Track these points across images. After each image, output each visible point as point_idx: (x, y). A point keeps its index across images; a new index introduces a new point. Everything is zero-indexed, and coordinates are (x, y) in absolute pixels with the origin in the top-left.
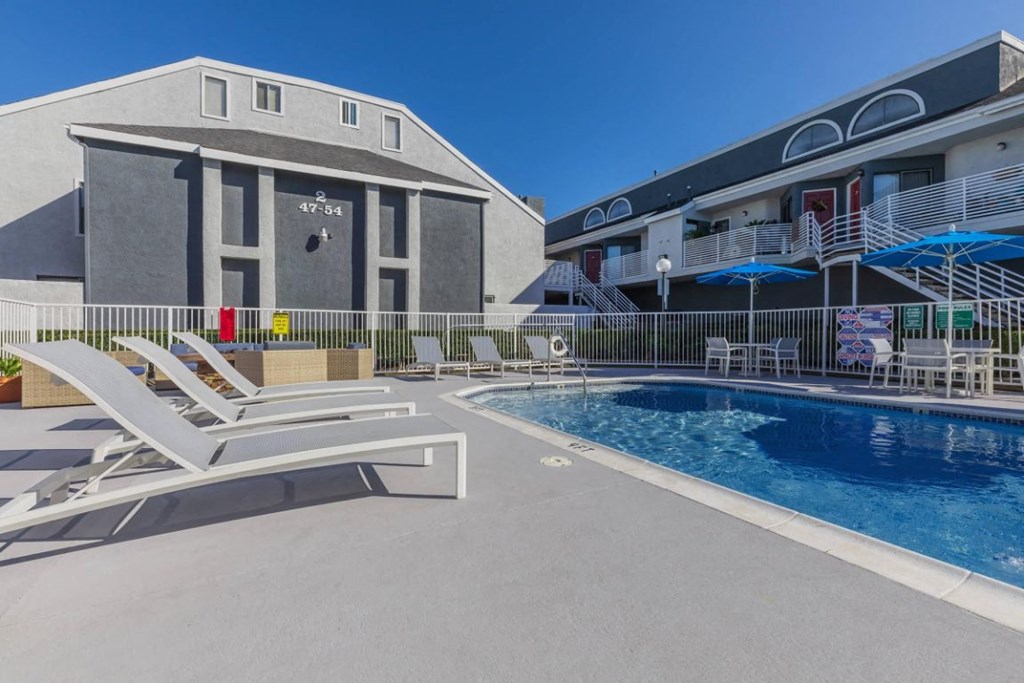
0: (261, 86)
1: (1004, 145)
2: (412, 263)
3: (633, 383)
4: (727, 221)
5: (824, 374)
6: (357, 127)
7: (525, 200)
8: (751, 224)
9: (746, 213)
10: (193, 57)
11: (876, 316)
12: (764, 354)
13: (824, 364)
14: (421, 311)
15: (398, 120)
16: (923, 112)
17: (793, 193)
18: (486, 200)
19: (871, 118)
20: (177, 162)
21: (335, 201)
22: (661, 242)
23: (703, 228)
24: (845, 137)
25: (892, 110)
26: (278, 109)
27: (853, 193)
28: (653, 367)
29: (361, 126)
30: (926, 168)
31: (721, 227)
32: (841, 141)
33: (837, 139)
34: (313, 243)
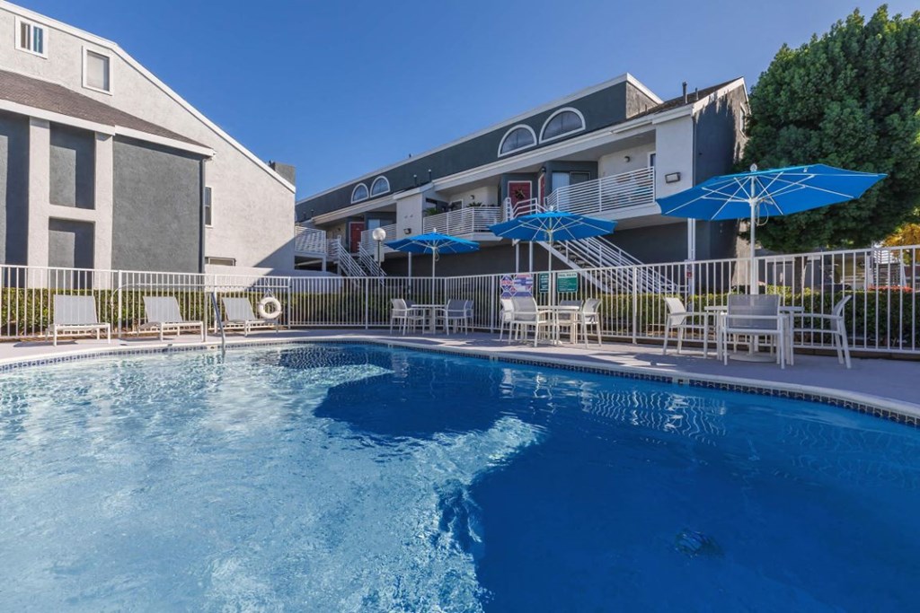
1: (628, 158)
3: (305, 342)
4: (460, 203)
5: (492, 331)
6: (44, 55)
7: (272, 166)
8: (471, 205)
11: (523, 282)
12: (439, 315)
13: (492, 323)
14: (112, 269)
15: (108, 58)
16: (584, 128)
17: (503, 181)
18: (208, 157)
19: (554, 128)
22: (406, 217)
23: (440, 206)
24: (538, 141)
25: (566, 124)
27: (542, 185)
28: (364, 328)
29: (49, 56)
31: (455, 206)
32: (535, 144)
33: (533, 142)
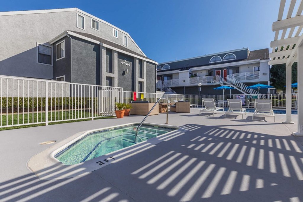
0: (93, 21)
2: (144, 80)
6: (117, 38)
9: (201, 72)
10: (75, 8)
14: (146, 92)
16: (236, 59)
17: (214, 70)
19: (227, 58)
20: (93, 46)
21: (128, 62)
22: (183, 77)
24: (222, 61)
25: (230, 57)
26: (98, 28)
27: (224, 72)
29: (118, 37)
30: (236, 70)
34: (124, 73)
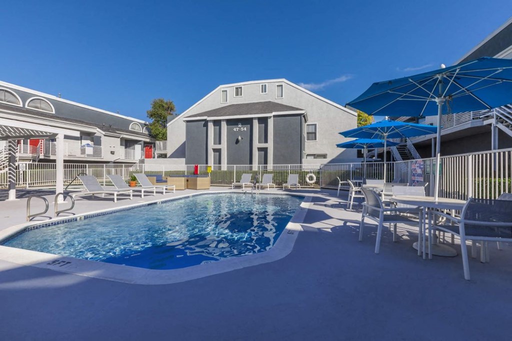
0: (237, 88)
2: (270, 145)
6: (267, 93)
15: (282, 85)
21: (244, 126)
26: (241, 95)
34: (237, 142)
